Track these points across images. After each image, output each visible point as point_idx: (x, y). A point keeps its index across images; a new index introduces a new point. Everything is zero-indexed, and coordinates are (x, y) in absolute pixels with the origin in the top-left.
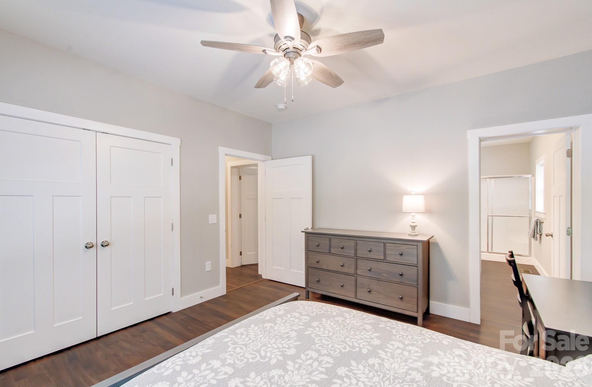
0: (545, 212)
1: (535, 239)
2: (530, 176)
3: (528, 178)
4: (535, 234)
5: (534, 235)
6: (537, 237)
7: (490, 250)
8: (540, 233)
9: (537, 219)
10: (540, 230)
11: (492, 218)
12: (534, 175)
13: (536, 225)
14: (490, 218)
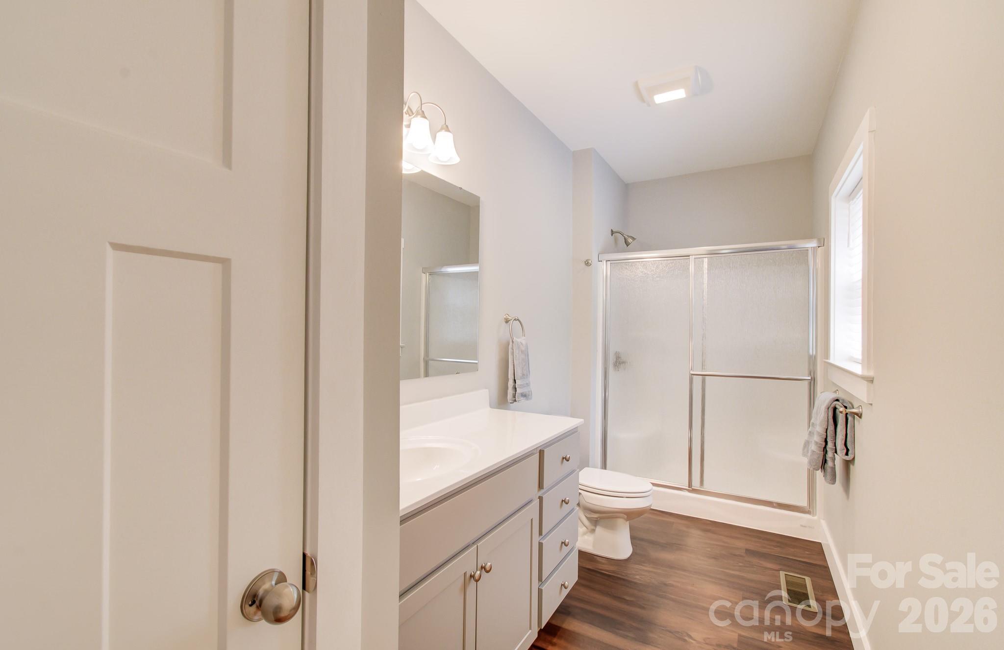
0: (871, 373)
1: (829, 477)
2: (812, 244)
3: (806, 250)
4: (828, 459)
5: (825, 461)
6: (833, 469)
7: (696, 484)
8: (847, 454)
9: (835, 396)
10: (846, 445)
11: (704, 382)
12: (824, 242)
13: (831, 421)
14: (697, 381)
